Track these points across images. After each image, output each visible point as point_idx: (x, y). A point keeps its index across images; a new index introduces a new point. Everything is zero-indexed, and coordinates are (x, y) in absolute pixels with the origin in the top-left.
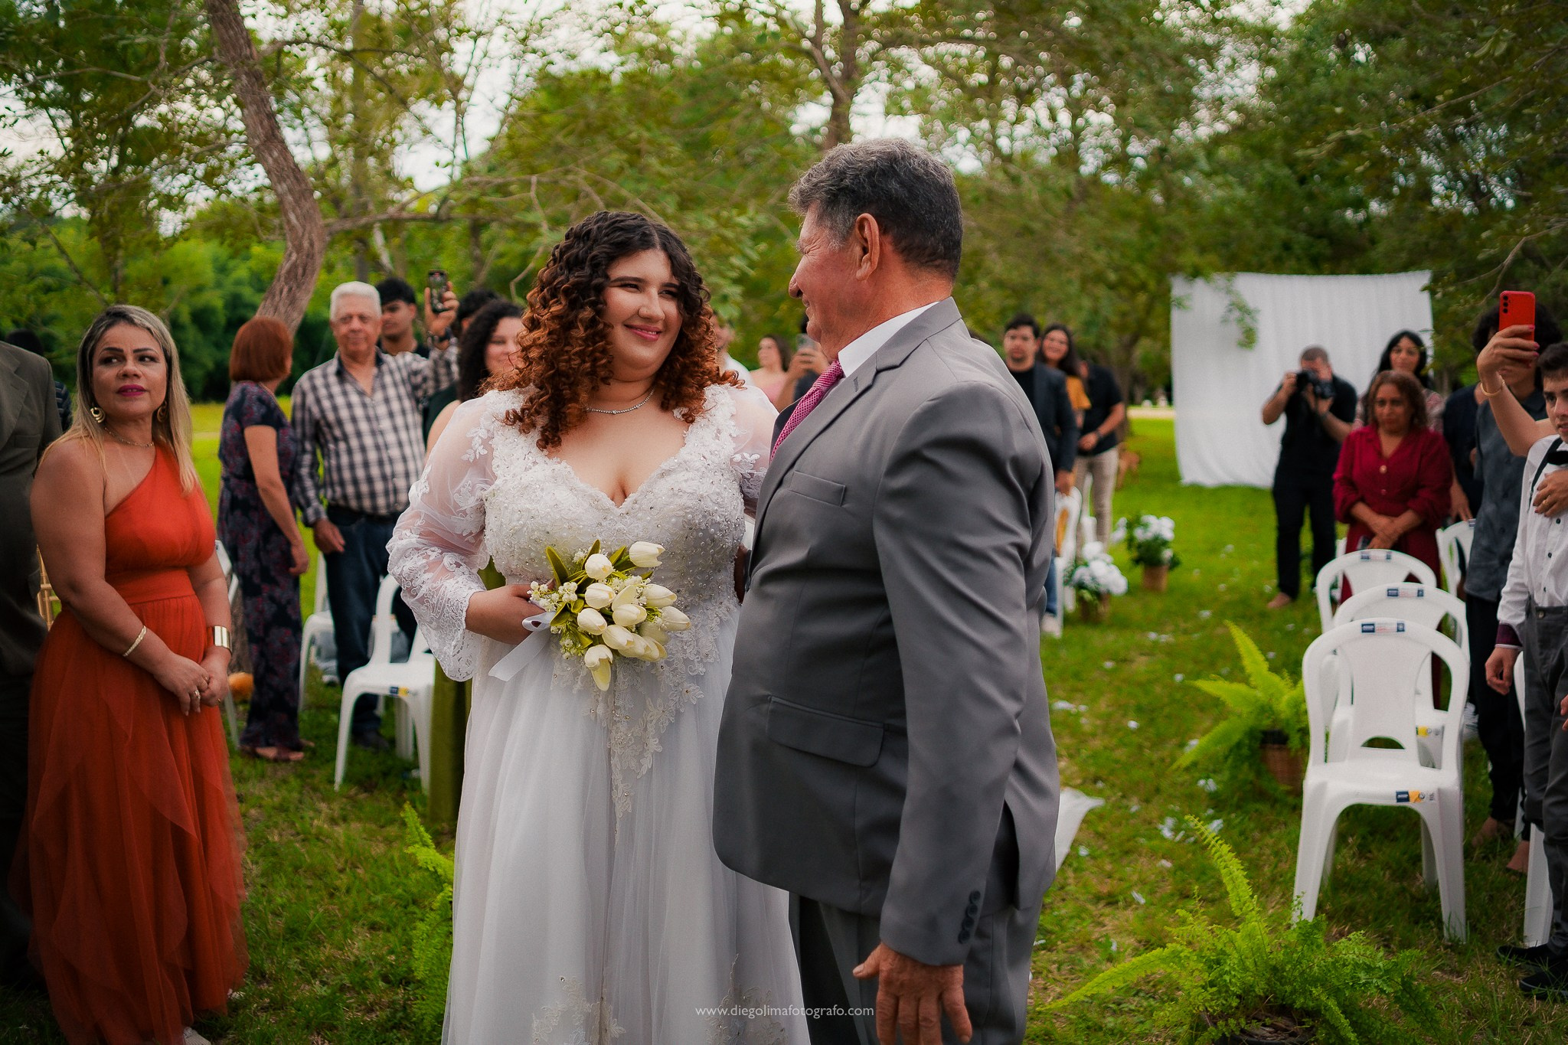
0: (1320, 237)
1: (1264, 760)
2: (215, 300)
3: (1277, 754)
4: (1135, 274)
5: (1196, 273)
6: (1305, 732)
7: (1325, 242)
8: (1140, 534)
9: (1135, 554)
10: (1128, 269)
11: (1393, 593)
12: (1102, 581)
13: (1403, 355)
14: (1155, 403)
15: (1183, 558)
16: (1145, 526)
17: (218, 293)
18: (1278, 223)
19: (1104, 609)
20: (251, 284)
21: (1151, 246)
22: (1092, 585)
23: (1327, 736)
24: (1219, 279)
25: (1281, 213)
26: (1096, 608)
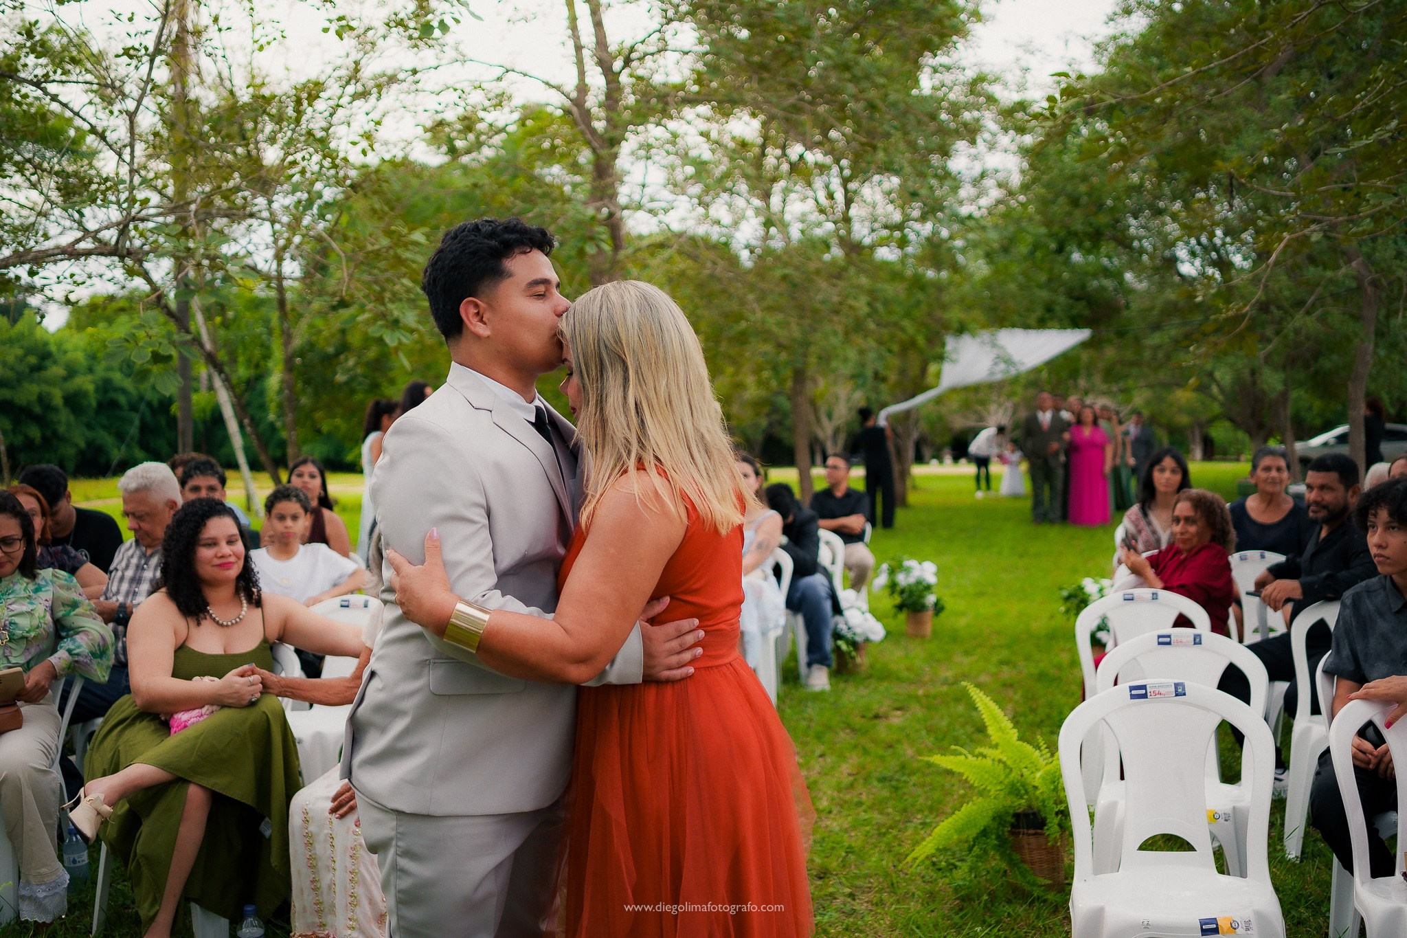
0: (1078, 299)
1: (1017, 848)
2: (86, 383)
3: (1033, 840)
4: (903, 329)
5: (961, 330)
6: (1065, 814)
7: (1083, 303)
8: (902, 579)
9: (897, 600)
10: (896, 324)
11: (1165, 641)
12: (858, 630)
13: (1167, 474)
14: (941, 461)
15: (949, 603)
16: (908, 570)
17: (90, 377)
18: (1040, 287)
19: (863, 660)
20: (121, 370)
21: (918, 303)
22: (849, 635)
23: (1092, 816)
24: (985, 335)
25: (1043, 278)
26: (853, 658)
